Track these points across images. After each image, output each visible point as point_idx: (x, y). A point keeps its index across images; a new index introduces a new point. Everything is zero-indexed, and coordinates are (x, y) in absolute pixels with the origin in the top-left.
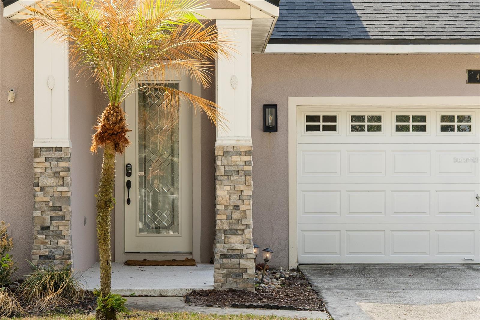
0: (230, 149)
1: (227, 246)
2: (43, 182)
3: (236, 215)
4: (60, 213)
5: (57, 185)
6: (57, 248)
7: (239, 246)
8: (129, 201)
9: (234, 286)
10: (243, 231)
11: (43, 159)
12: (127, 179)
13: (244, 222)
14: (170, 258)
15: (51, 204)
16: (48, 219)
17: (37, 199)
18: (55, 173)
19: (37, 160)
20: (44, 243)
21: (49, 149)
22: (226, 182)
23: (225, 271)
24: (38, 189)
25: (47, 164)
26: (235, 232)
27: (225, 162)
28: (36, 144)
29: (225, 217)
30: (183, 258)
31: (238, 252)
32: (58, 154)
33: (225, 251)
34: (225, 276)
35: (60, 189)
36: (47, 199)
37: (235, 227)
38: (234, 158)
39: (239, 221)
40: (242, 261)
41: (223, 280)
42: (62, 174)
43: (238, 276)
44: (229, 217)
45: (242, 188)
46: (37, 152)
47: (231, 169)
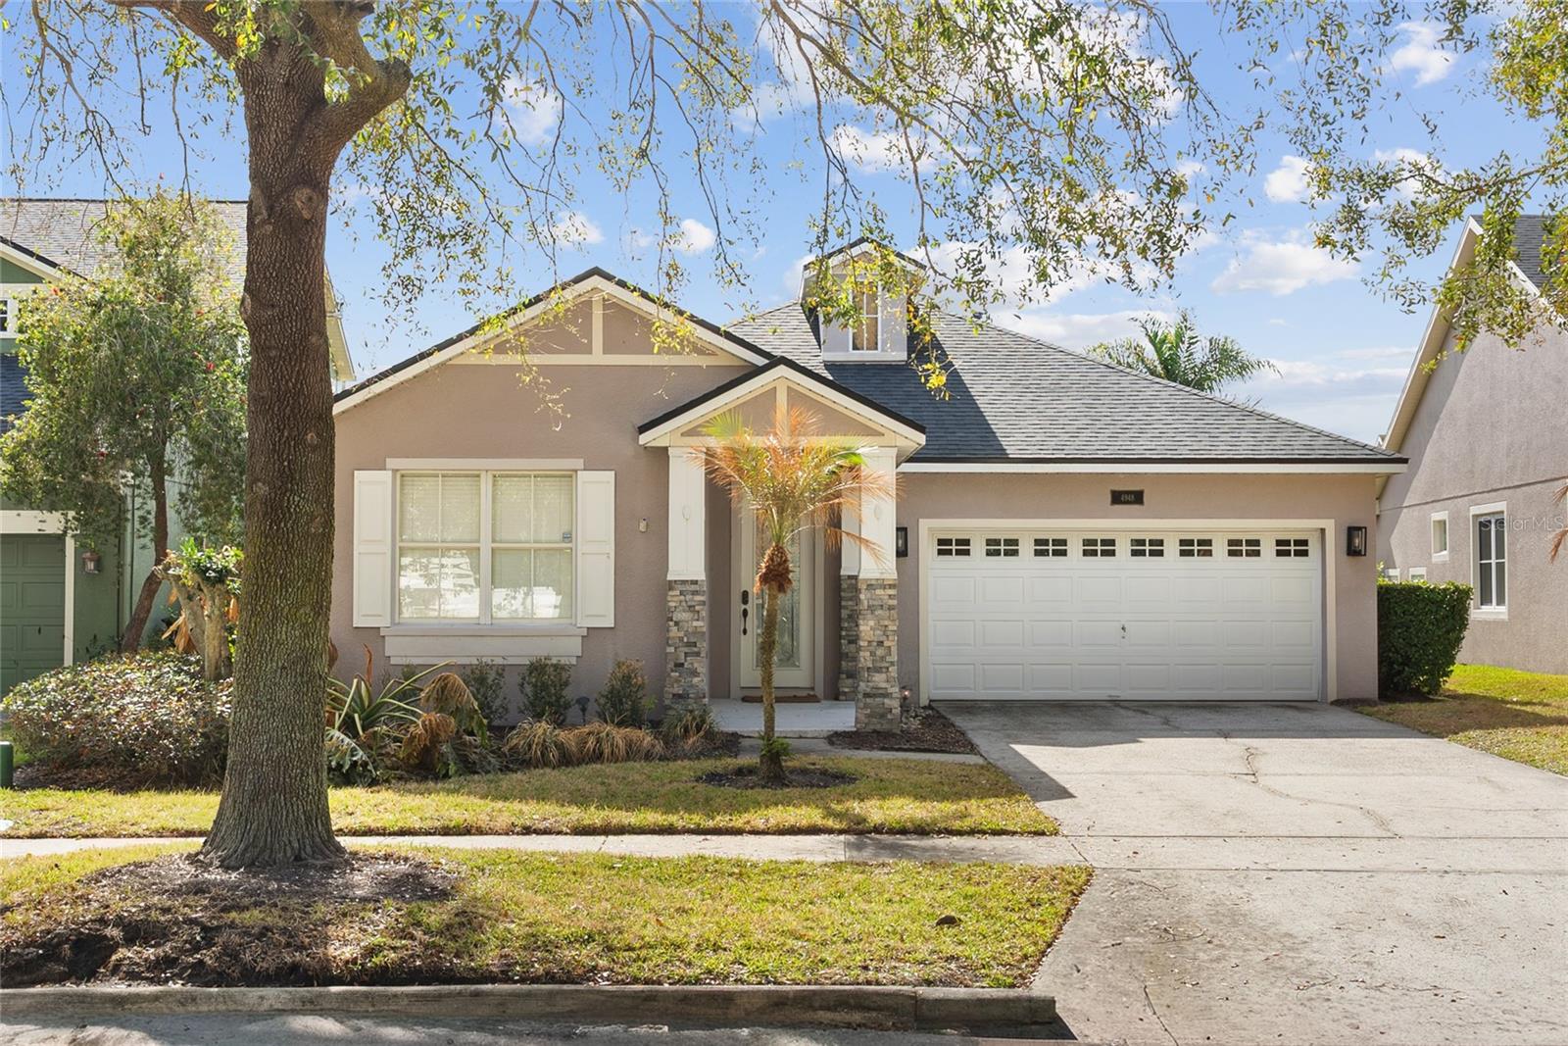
0: (873, 582)
1: (870, 684)
2: (677, 616)
3: (880, 652)
4: (695, 649)
5: (693, 620)
6: (692, 686)
7: (884, 685)
8: (745, 632)
9: (878, 727)
10: (887, 668)
11: (678, 593)
12: (743, 607)
13: (888, 659)
14: (791, 693)
15: (685, 640)
16: (683, 656)
17: (671, 634)
18: (690, 607)
19: (671, 593)
20: (677, 681)
21: (684, 582)
22: (869, 616)
23: (869, 711)
24: (671, 623)
25: (682, 598)
26: (879, 670)
27: (869, 595)
28: (669, 578)
29: (868, 654)
30: (804, 693)
31: (881, 691)
32: (693, 587)
33: (868, 690)
34: (868, 716)
35: (695, 624)
36: (681, 634)
37: (878, 665)
38: (878, 592)
39: (883, 658)
40: (886, 701)
41: (866, 721)
42: (697, 608)
43: (883, 716)
44: (873, 654)
45: (886, 623)
46: (671, 585)
47: (875, 603)
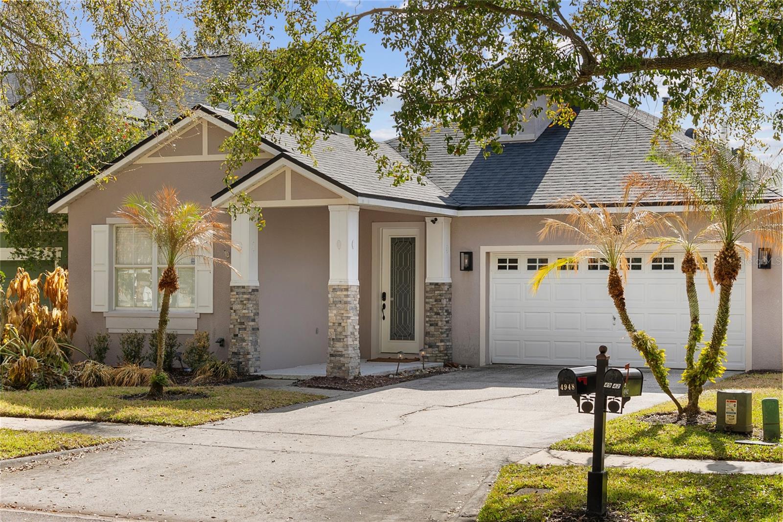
0: (335, 287)
1: (334, 349)
2: (235, 307)
3: (339, 329)
4: (244, 326)
5: (243, 309)
6: (242, 348)
7: (340, 349)
8: (384, 318)
9: (337, 375)
10: (343, 339)
11: (235, 293)
12: (383, 302)
13: (344, 334)
15: (239, 321)
16: (237, 330)
17: (232, 317)
18: (241, 301)
19: (232, 293)
20: (235, 345)
21: (238, 287)
22: (334, 308)
23: (332, 365)
24: (232, 311)
25: (237, 296)
26: (339, 340)
27: (333, 295)
28: (232, 284)
29: (333, 331)
31: (340, 353)
32: (243, 290)
33: (332, 352)
34: (333, 368)
35: (244, 311)
36: (237, 317)
37: (338, 337)
38: (338, 293)
39: (341, 333)
40: (342, 359)
41: (331, 371)
42: (245, 302)
43: (340, 368)
44: (335, 330)
45: (342, 312)
46: (232, 289)
47: (337, 300)
